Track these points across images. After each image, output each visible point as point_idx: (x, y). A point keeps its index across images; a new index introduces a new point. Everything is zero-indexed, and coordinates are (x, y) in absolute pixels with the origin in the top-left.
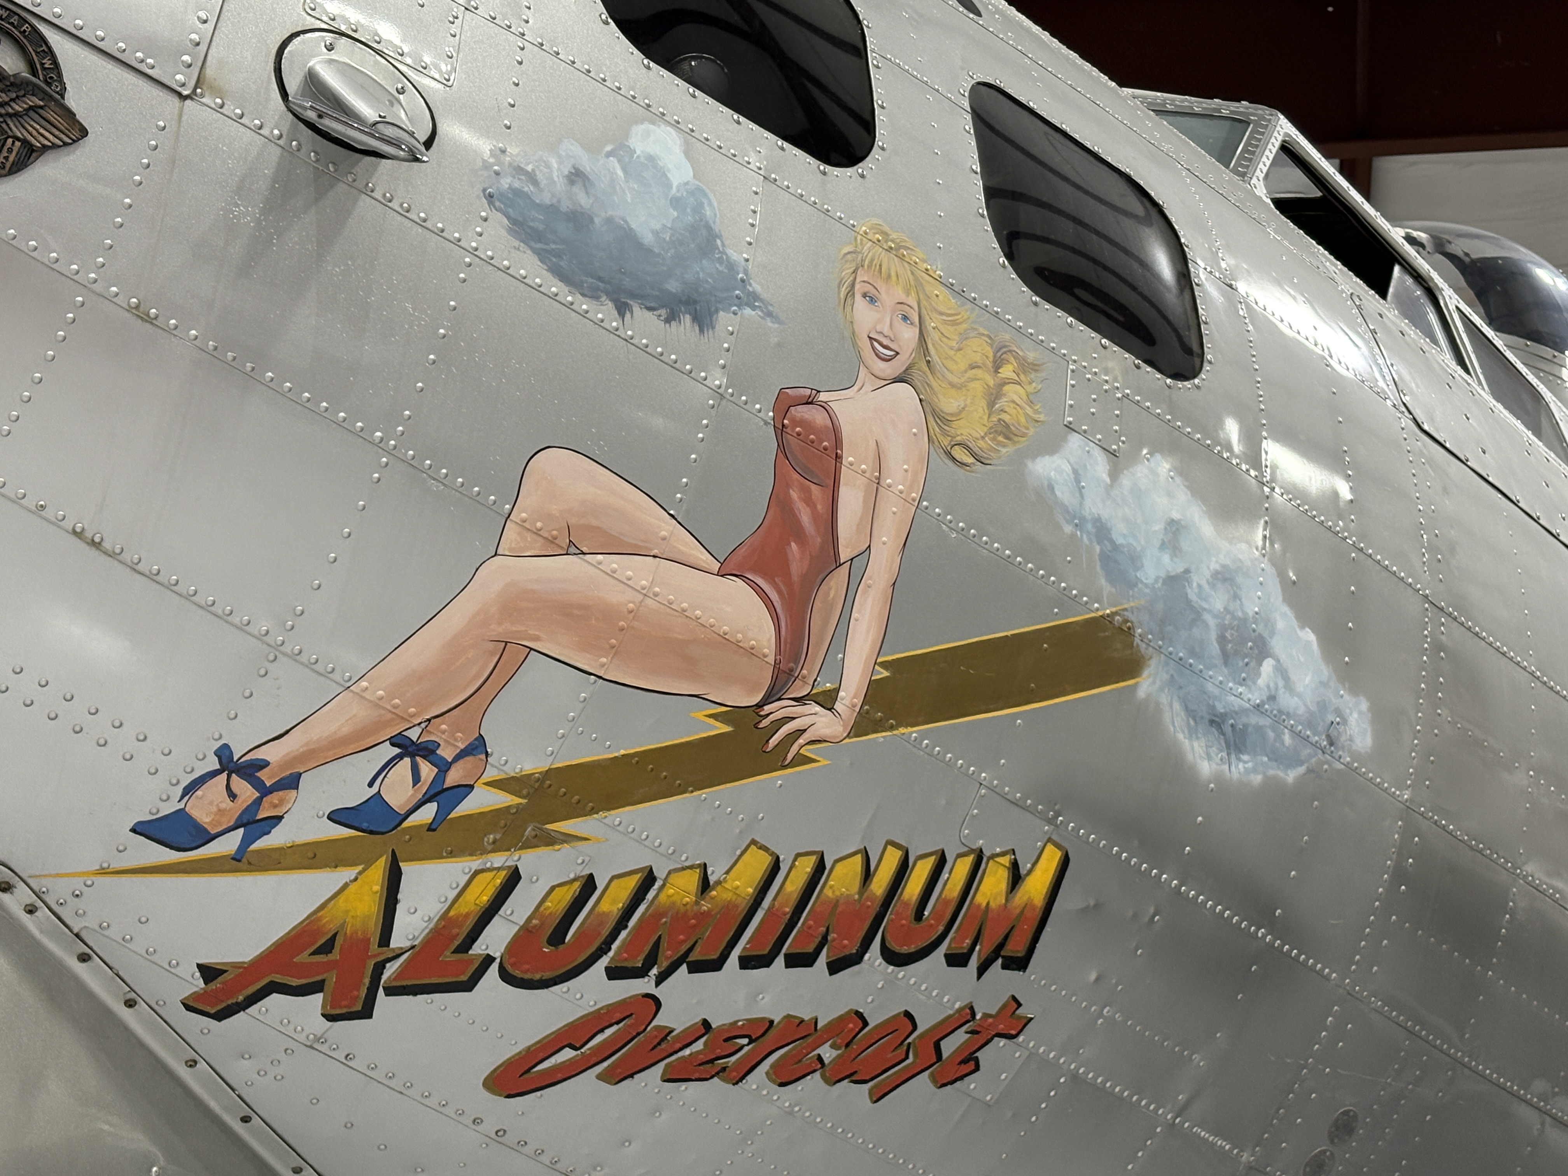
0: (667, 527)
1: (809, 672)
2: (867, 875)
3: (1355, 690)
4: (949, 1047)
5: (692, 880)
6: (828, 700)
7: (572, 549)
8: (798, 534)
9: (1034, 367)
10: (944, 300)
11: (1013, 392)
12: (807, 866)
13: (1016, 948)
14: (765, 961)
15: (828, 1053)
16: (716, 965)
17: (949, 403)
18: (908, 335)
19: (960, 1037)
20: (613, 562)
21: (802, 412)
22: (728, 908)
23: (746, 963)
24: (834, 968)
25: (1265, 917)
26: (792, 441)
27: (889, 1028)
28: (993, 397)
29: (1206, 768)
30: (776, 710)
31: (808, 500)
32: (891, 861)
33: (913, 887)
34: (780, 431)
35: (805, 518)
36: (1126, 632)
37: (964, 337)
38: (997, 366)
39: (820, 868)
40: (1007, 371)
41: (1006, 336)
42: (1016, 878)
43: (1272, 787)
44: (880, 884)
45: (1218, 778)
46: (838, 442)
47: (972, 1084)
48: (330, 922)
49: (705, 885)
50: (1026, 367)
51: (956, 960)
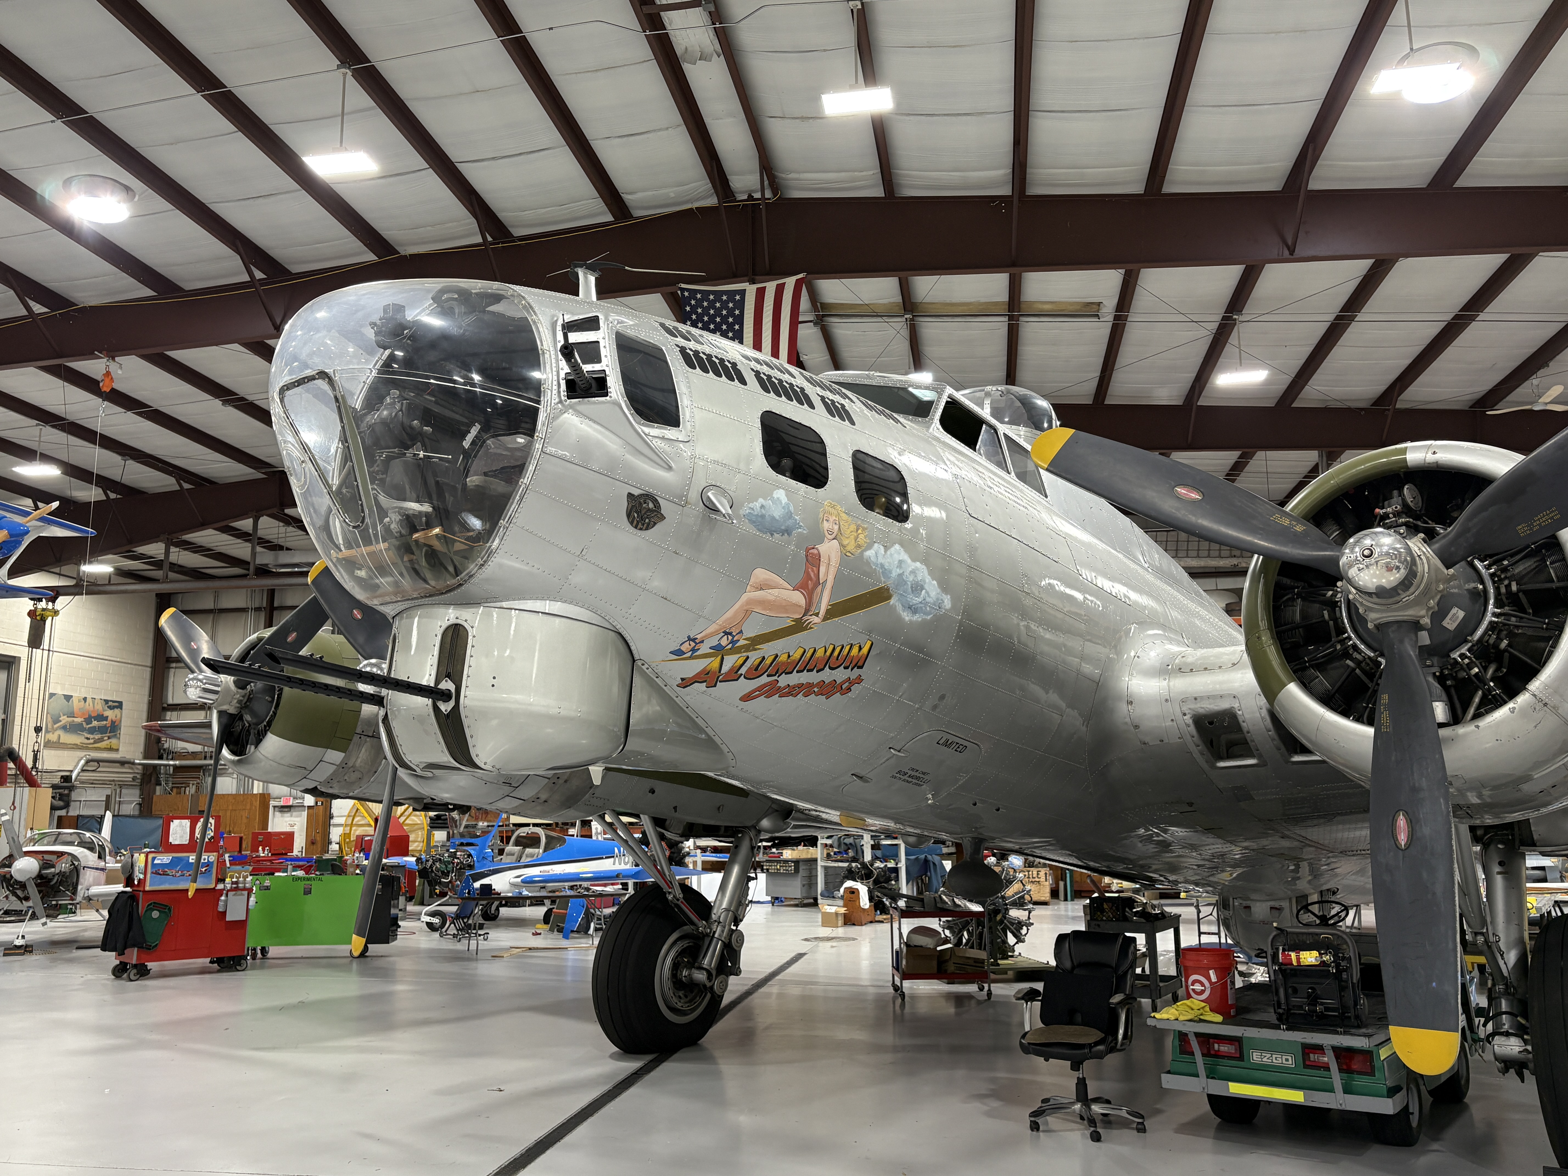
0: (782, 582)
1: (813, 609)
2: (826, 652)
3: (946, 594)
4: (844, 687)
5: (786, 656)
6: (817, 615)
7: (761, 589)
8: (811, 579)
9: (866, 529)
10: (844, 516)
11: (861, 536)
12: (812, 650)
13: (860, 664)
14: (802, 671)
15: (816, 690)
16: (791, 673)
17: (845, 542)
18: (836, 527)
19: (847, 684)
20: (770, 591)
21: (811, 551)
22: (794, 661)
23: (797, 672)
24: (818, 672)
25: (921, 652)
26: (809, 558)
27: (830, 683)
28: (856, 538)
29: (907, 619)
30: (805, 618)
31: (813, 571)
32: (831, 647)
33: (836, 653)
34: (807, 556)
35: (812, 575)
36: (888, 589)
37: (849, 525)
38: (857, 531)
39: (815, 650)
40: (860, 531)
41: (859, 522)
42: (860, 648)
43: (924, 621)
44: (828, 653)
45: (910, 621)
46: (820, 557)
47: (849, 694)
48: (708, 669)
49: (789, 656)
50: (864, 529)
51: (846, 668)
